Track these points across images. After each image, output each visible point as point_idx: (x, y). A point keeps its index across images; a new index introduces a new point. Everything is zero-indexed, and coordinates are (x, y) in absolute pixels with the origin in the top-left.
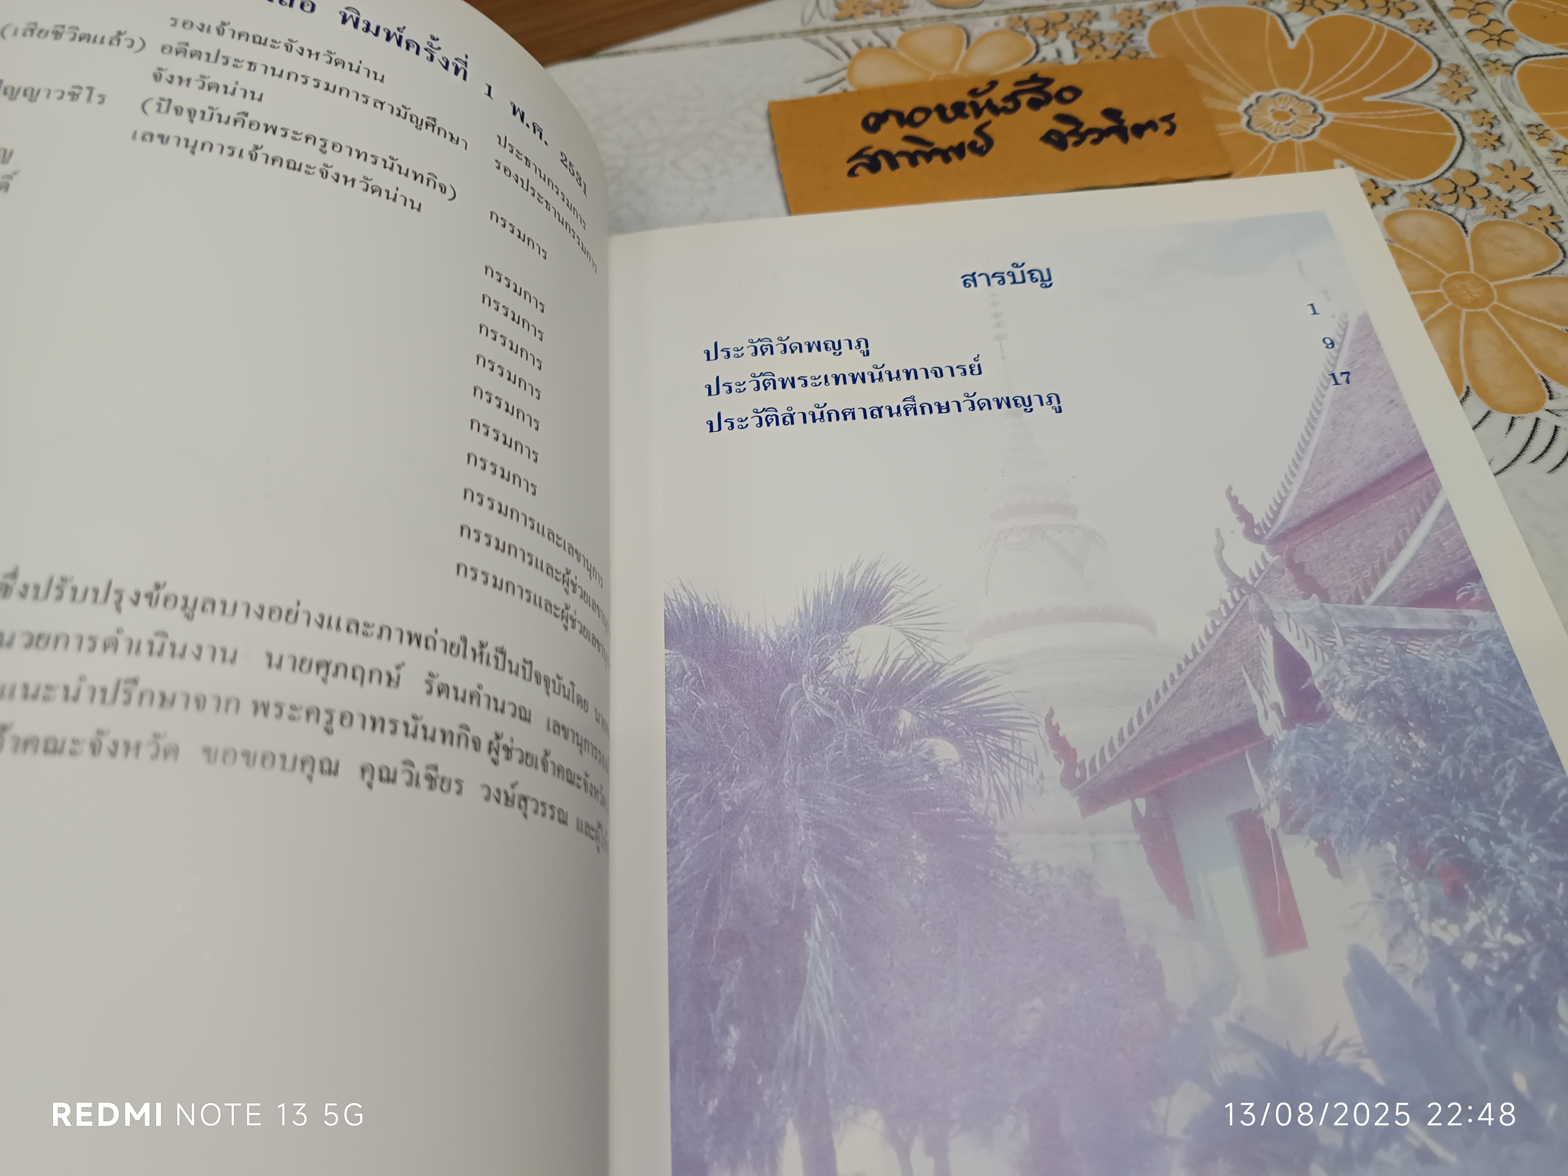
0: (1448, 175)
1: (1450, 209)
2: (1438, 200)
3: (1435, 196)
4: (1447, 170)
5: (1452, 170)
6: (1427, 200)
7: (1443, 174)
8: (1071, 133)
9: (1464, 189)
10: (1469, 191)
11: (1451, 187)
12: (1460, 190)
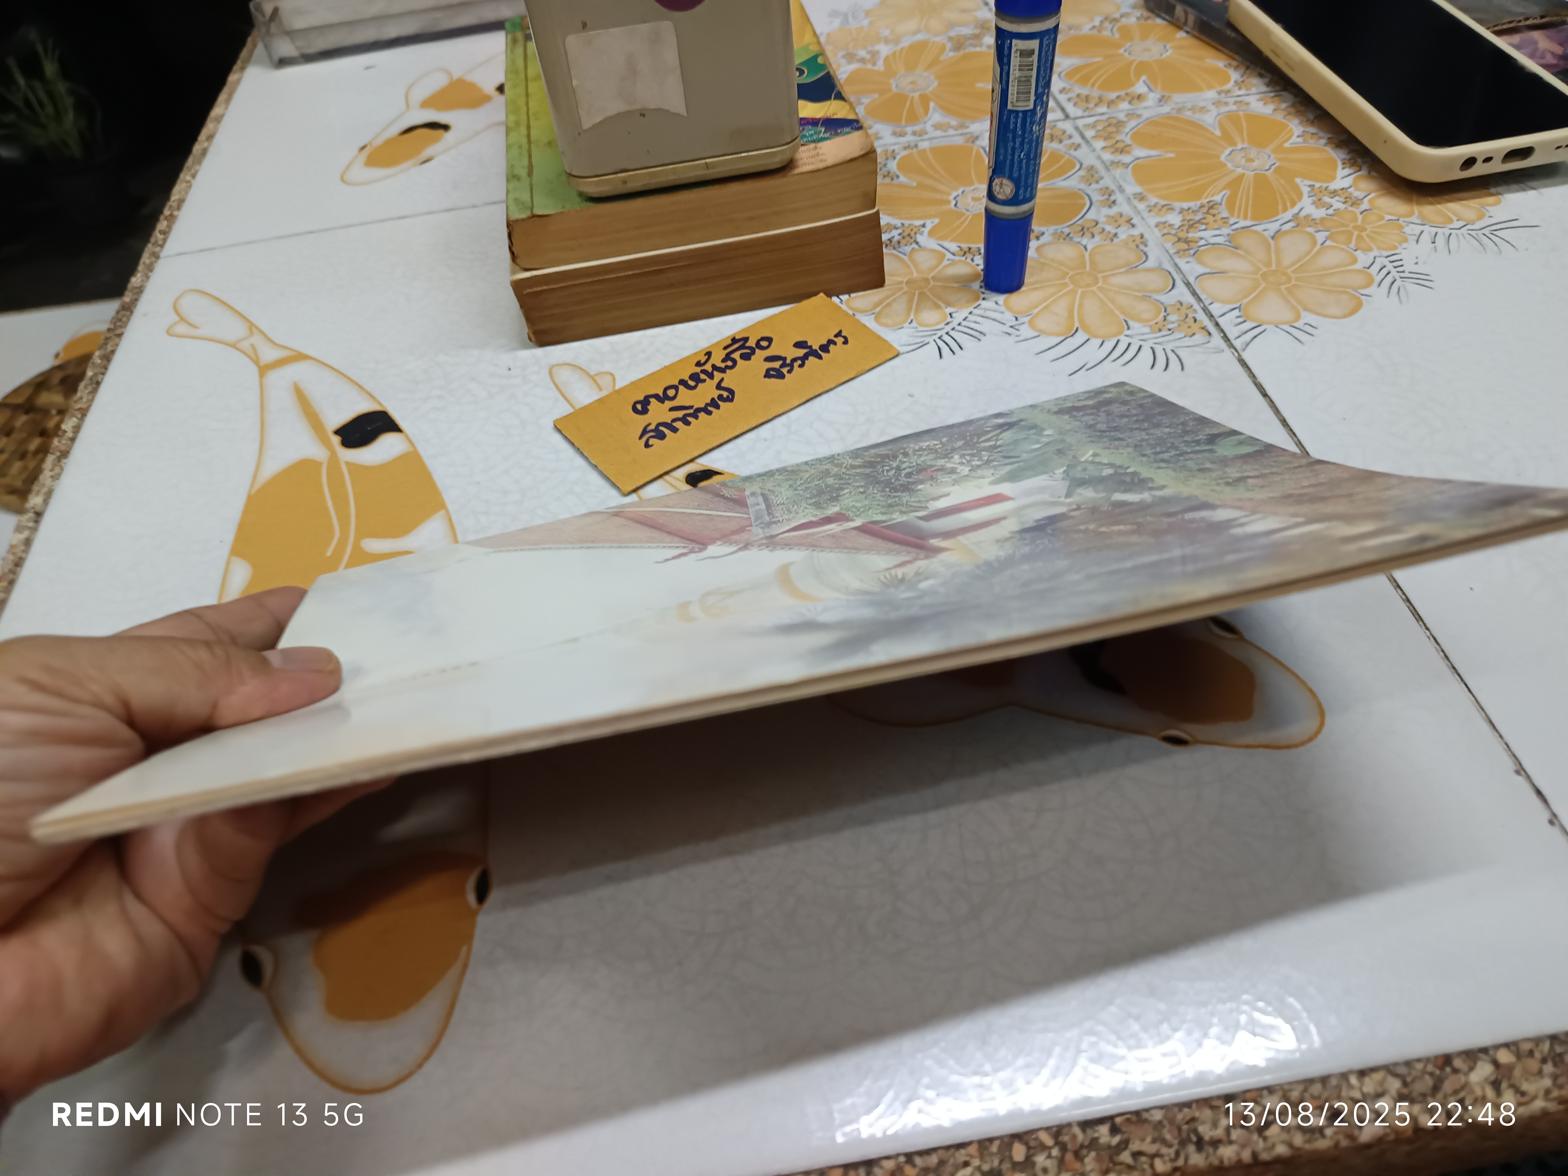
0: (1079, 222)
1: (1077, 239)
2: (1071, 235)
3: (1069, 234)
4: (1078, 220)
5: (1081, 221)
6: (1064, 236)
7: (1076, 222)
8: (782, 366)
9: (1088, 229)
10: (1091, 230)
11: (1081, 228)
12: (1085, 230)
